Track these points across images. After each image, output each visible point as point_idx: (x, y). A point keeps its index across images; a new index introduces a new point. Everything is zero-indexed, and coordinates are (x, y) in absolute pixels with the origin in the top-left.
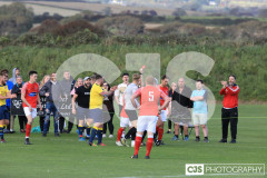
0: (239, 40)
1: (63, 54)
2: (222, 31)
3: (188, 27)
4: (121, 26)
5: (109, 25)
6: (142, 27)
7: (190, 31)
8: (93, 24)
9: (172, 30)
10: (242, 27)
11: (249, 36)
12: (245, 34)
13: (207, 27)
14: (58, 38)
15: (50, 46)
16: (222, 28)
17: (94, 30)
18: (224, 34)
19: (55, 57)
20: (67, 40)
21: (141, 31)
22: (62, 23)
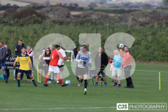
0: (130, 23)
1: (19, 30)
2: (119, 17)
3: (98, 15)
4: (56, 13)
5: (48, 12)
6: (69, 14)
7: (99, 17)
8: (38, 11)
9: (88, 16)
10: (132, 15)
11: (136, 21)
12: (133, 19)
13: (110, 15)
14: (16, 20)
15: (10, 25)
16: (119, 15)
17: (39, 15)
18: (121, 19)
19: (14, 32)
20: (21, 21)
21: (68, 16)
22: (18, 10)
